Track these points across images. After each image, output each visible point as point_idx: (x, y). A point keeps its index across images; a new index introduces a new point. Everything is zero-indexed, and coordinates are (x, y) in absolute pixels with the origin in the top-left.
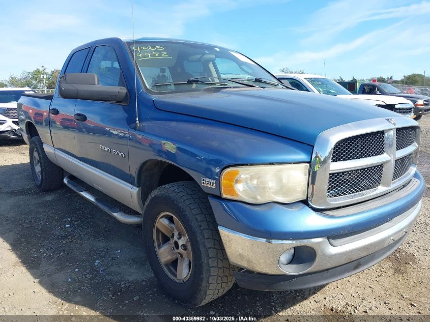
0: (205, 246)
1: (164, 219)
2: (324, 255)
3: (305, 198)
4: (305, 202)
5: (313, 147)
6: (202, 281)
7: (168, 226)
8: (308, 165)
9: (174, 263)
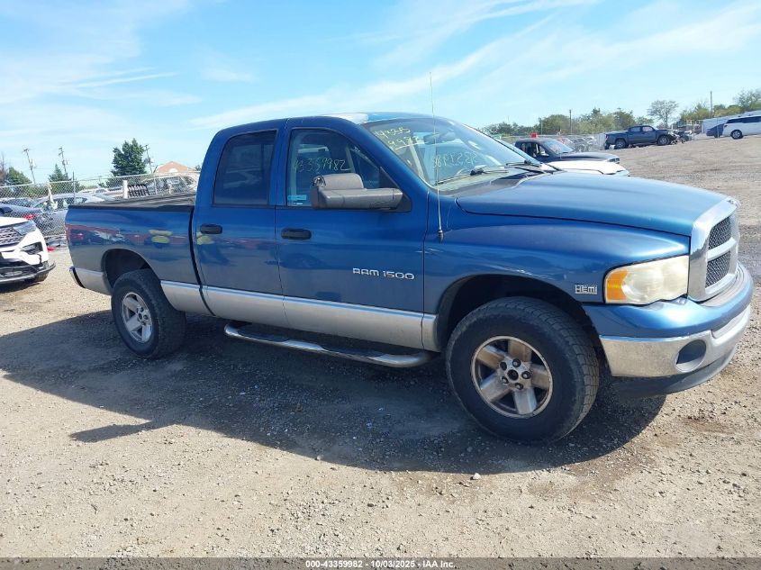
0: (577, 363)
1: (489, 347)
2: (712, 348)
3: (686, 292)
4: (684, 296)
5: (690, 237)
6: (573, 403)
7: (496, 355)
8: (687, 257)
9: (508, 400)
